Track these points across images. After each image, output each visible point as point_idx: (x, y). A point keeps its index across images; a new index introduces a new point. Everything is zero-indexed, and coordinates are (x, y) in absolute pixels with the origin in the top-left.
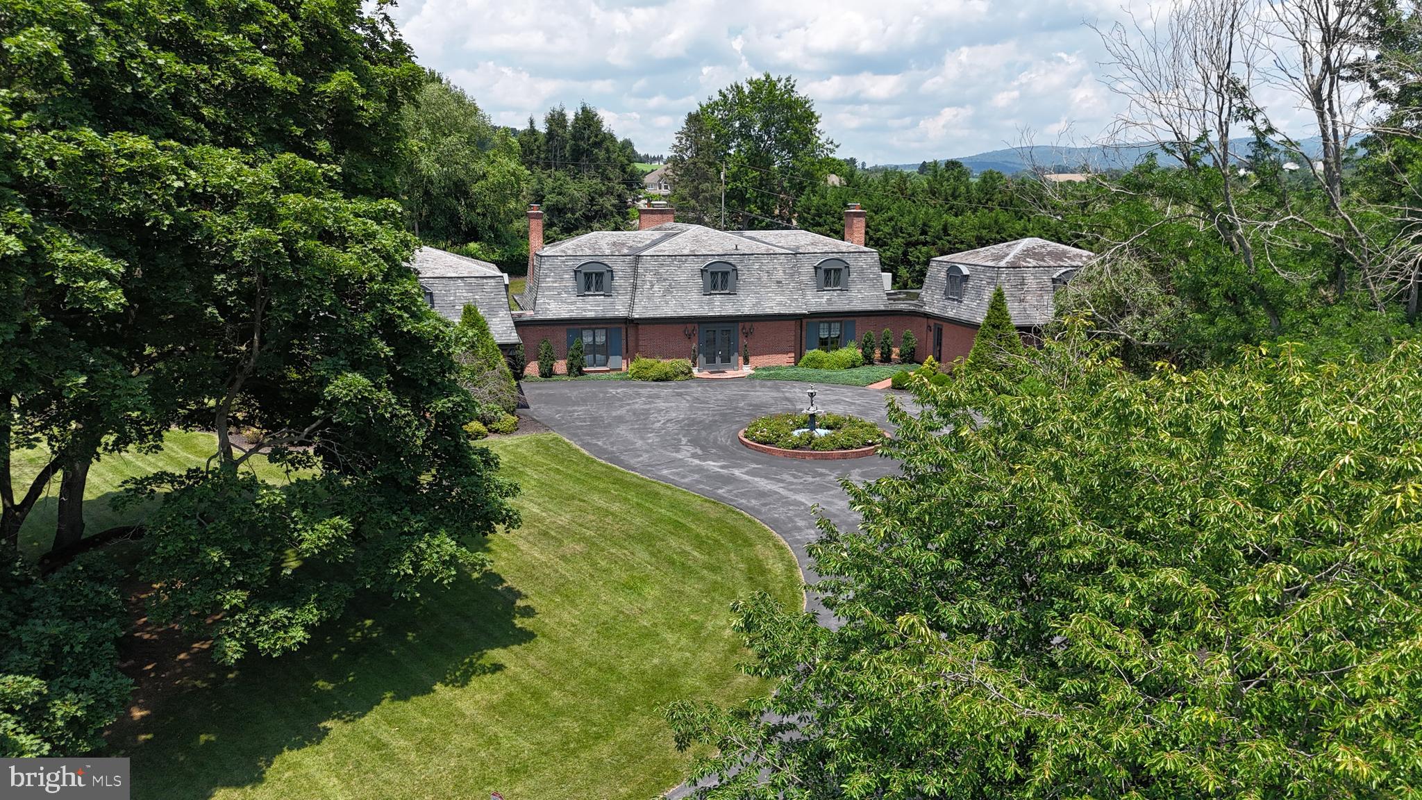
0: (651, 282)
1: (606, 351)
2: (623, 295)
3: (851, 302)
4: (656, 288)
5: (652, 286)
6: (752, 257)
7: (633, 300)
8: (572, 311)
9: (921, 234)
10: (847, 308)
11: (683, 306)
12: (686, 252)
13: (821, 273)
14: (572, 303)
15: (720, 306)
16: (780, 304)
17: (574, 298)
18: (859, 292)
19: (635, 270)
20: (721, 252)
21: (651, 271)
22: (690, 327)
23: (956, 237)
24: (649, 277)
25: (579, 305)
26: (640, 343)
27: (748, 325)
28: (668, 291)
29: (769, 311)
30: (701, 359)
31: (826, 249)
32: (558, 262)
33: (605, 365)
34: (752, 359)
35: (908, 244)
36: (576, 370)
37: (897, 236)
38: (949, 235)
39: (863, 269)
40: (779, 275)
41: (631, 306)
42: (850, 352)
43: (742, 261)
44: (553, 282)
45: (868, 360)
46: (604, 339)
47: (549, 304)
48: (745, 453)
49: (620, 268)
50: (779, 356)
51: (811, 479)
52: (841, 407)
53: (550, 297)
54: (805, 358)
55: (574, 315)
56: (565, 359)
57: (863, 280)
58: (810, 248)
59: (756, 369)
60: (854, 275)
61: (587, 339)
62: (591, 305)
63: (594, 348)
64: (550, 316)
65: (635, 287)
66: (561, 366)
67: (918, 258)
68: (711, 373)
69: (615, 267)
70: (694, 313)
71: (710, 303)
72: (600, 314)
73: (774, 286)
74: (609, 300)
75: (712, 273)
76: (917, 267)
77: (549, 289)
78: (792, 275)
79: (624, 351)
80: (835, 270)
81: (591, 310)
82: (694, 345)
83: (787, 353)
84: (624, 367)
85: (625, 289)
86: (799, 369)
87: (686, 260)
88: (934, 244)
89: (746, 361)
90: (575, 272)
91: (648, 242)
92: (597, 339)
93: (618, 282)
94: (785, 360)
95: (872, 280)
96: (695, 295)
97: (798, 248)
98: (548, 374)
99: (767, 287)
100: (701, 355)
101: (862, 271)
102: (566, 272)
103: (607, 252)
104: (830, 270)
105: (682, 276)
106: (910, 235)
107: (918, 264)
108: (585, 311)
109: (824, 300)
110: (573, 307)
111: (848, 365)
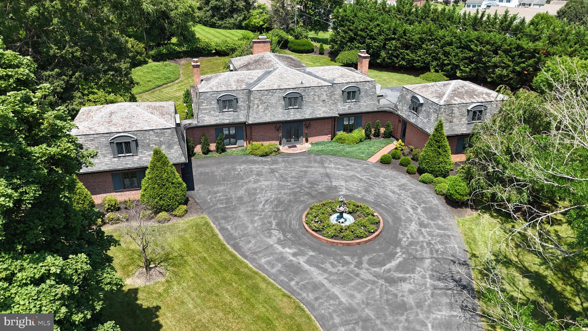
0: (257, 104)
1: (236, 137)
2: (243, 110)
3: (361, 107)
4: (260, 107)
5: (258, 106)
6: (310, 89)
7: (248, 113)
8: (217, 120)
9: (393, 34)
10: (358, 111)
11: (274, 116)
12: (275, 87)
13: (346, 94)
14: (216, 116)
15: (294, 115)
16: (324, 112)
17: (217, 114)
18: (365, 102)
19: (249, 98)
20: (294, 86)
21: (257, 98)
22: (278, 125)
23: (410, 37)
24: (256, 102)
25: (221, 117)
26: (253, 134)
27: (307, 123)
28: (266, 109)
29: (318, 116)
30: (284, 140)
31: (349, 80)
32: (208, 95)
33: (235, 144)
34: (309, 139)
35: (386, 40)
36: (221, 149)
37: (381, 35)
38: (406, 36)
39: (367, 90)
40: (324, 97)
41: (248, 116)
42: (359, 133)
43: (305, 91)
44: (206, 106)
45: (368, 137)
46: (234, 132)
47: (205, 117)
48: (306, 239)
49: (241, 97)
50: (323, 136)
51: (342, 269)
52: (355, 183)
53: (205, 114)
54: (337, 137)
55: (218, 122)
56: (215, 143)
57: (367, 96)
58: (340, 79)
59: (312, 144)
60: (362, 94)
61: (226, 132)
62: (227, 117)
63: (229, 136)
64: (206, 124)
65: (249, 107)
66: (213, 147)
67: (391, 47)
68: (290, 147)
69: (238, 96)
70: (280, 119)
71: (288, 113)
72: (232, 121)
73: (321, 103)
74: (236, 113)
75: (289, 98)
76: (390, 52)
77: (205, 109)
78: (331, 97)
79: (245, 137)
80: (353, 92)
81: (227, 119)
82: (281, 135)
83: (327, 135)
84: (245, 145)
85: (244, 107)
86: (334, 144)
87: (276, 92)
88: (399, 40)
89: (307, 141)
90: (218, 100)
91: (256, 79)
92: (231, 132)
93: (240, 103)
94: (326, 138)
95: (371, 96)
96: (280, 110)
97: (334, 80)
98: (206, 152)
99: (318, 104)
100: (284, 139)
101: (366, 91)
102: (213, 100)
103: (234, 88)
104: (350, 92)
105: (274, 100)
106: (387, 35)
107: (391, 50)
108: (224, 120)
109: (347, 107)
110: (217, 118)
111: (358, 142)
